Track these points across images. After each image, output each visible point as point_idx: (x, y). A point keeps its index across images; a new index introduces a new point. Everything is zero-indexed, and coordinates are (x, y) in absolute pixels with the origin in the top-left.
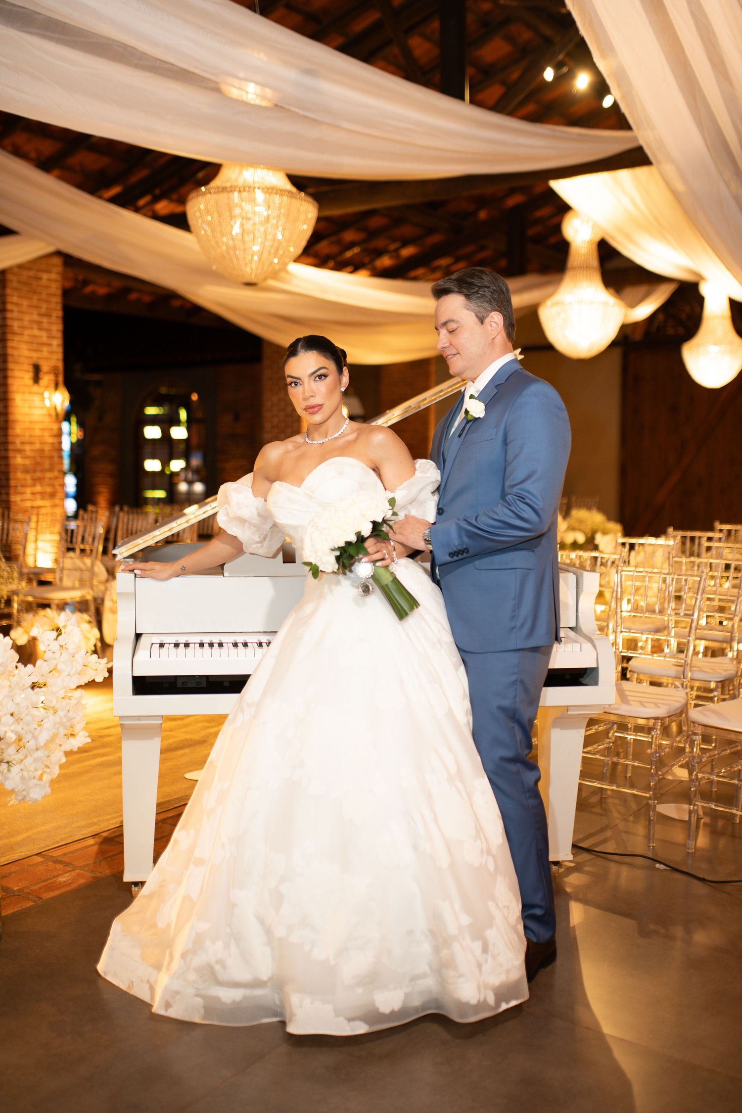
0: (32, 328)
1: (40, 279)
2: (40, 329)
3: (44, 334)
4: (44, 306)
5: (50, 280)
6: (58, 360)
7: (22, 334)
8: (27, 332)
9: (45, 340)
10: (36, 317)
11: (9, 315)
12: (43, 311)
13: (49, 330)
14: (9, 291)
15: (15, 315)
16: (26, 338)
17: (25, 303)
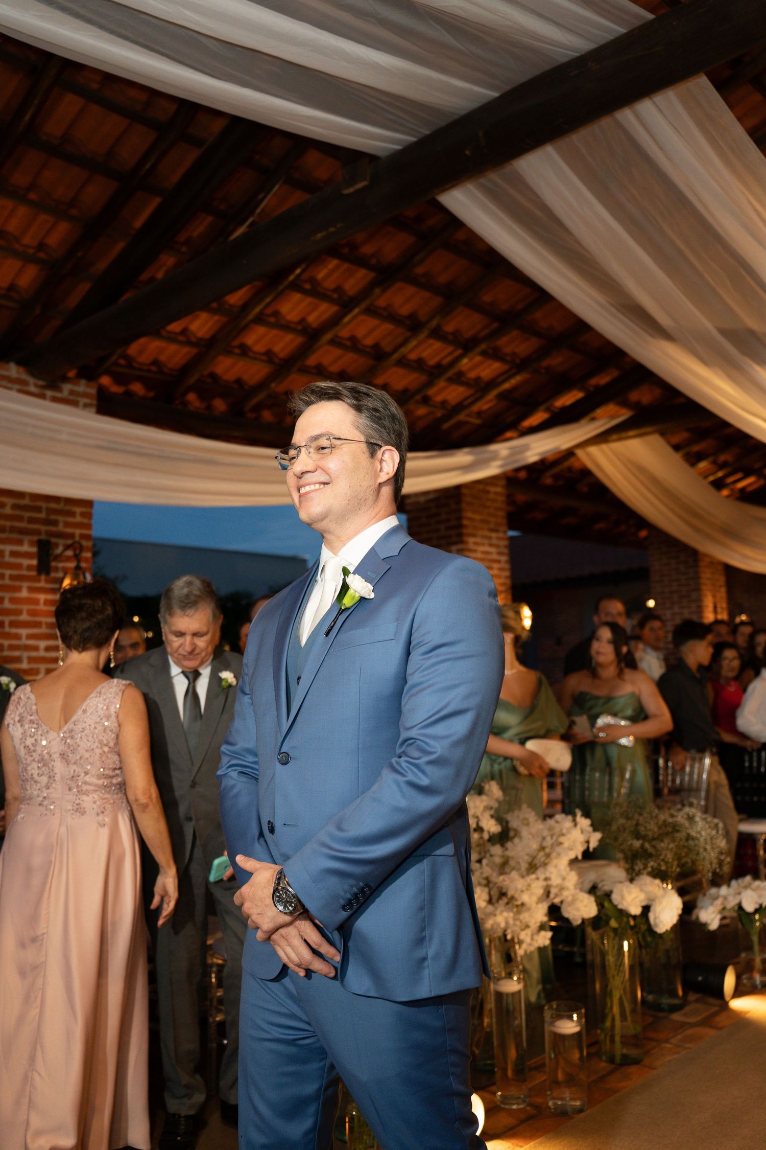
0: (483, 544)
1: (488, 492)
2: (491, 545)
3: (493, 550)
4: (493, 520)
5: (496, 493)
6: (506, 577)
7: (475, 551)
8: (481, 548)
9: (495, 557)
10: (487, 533)
11: (465, 531)
12: (492, 526)
13: (497, 546)
14: (464, 506)
15: (469, 531)
16: (479, 555)
17: (477, 517)
